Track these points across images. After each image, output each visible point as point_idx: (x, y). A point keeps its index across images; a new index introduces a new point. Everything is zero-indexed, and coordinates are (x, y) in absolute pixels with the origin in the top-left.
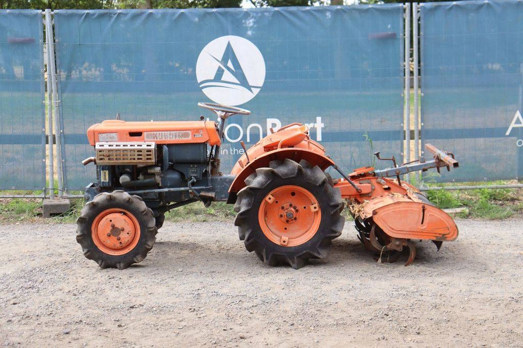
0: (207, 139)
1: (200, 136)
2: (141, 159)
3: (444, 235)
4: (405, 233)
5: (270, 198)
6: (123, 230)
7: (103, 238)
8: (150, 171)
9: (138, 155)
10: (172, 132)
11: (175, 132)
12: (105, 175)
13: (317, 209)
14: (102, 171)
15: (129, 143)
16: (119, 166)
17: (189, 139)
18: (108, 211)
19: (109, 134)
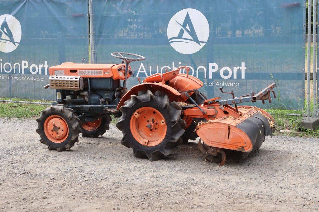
0: (112, 75)
1: (108, 73)
2: (72, 86)
3: (243, 147)
5: (136, 115)
6: (59, 128)
7: (50, 132)
8: (82, 94)
9: (71, 84)
10: (93, 70)
11: (94, 70)
12: (59, 95)
13: (164, 123)
14: (57, 93)
15: (70, 77)
16: (66, 90)
17: (102, 75)
18: (52, 116)
19: (59, 71)
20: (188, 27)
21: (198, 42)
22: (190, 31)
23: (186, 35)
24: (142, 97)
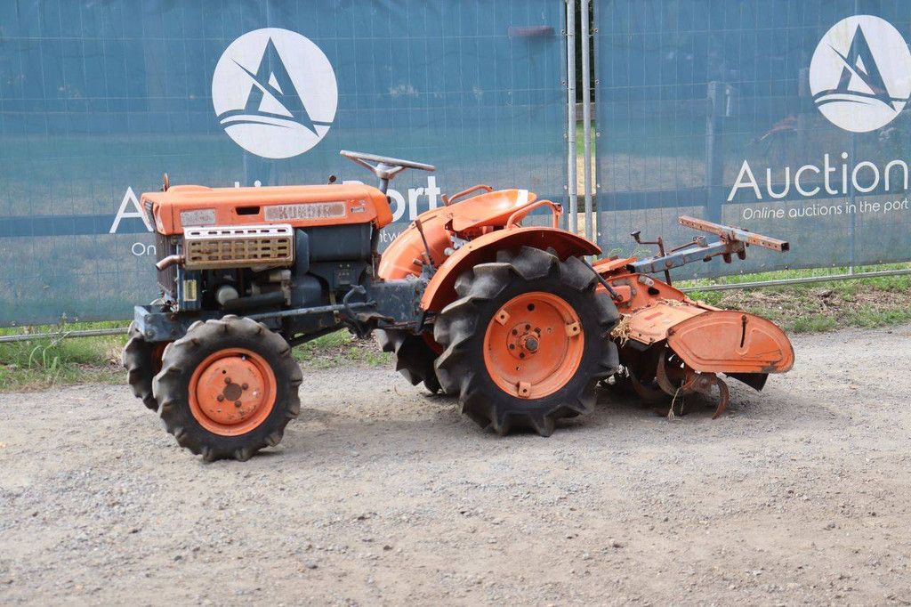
0: (374, 216)
1: (362, 210)
2: (268, 256)
3: (774, 363)
4: (718, 363)
5: (502, 315)
6: (245, 387)
7: (210, 404)
8: (274, 278)
9: (263, 249)
10: (312, 205)
11: (318, 205)
12: (190, 289)
13: (578, 331)
14: (184, 282)
15: (232, 229)
16: (214, 271)
17: (342, 217)
18: (218, 354)
19: (199, 212)
20: (273, 81)
21: (310, 125)
22: (280, 90)
23: (269, 103)
24: (521, 266)
